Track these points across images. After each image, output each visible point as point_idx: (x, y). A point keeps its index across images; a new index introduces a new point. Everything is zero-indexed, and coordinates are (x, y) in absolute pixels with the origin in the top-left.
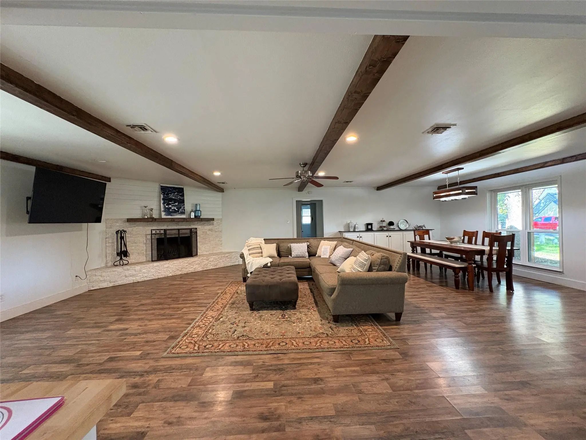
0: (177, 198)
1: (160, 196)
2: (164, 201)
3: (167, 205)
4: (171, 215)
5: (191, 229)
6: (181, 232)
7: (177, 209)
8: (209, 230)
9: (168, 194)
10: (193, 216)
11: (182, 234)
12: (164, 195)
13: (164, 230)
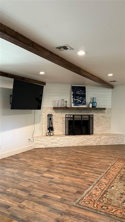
0: (81, 94)
1: (71, 93)
2: (73, 96)
3: (75, 99)
4: (77, 106)
5: (89, 115)
6: (83, 117)
7: (81, 102)
8: (102, 116)
9: (76, 91)
10: (91, 106)
11: (84, 118)
12: (73, 92)
13: (73, 115)
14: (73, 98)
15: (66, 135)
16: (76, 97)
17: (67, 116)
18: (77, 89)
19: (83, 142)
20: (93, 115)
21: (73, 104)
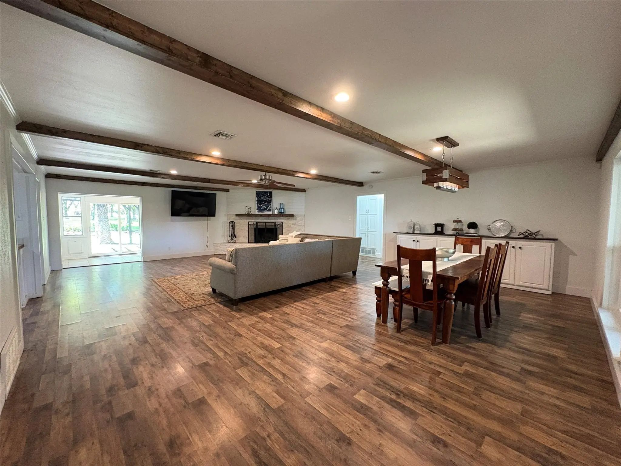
0: (267, 199)
1: (255, 199)
3: (259, 205)
4: (262, 212)
5: (277, 223)
6: (267, 224)
7: (266, 208)
10: (277, 212)
11: (268, 226)
12: (258, 198)
13: (256, 222)
14: (257, 204)
15: (249, 243)
16: (260, 202)
17: (250, 223)
18: (262, 194)
20: (282, 222)
21: (257, 211)
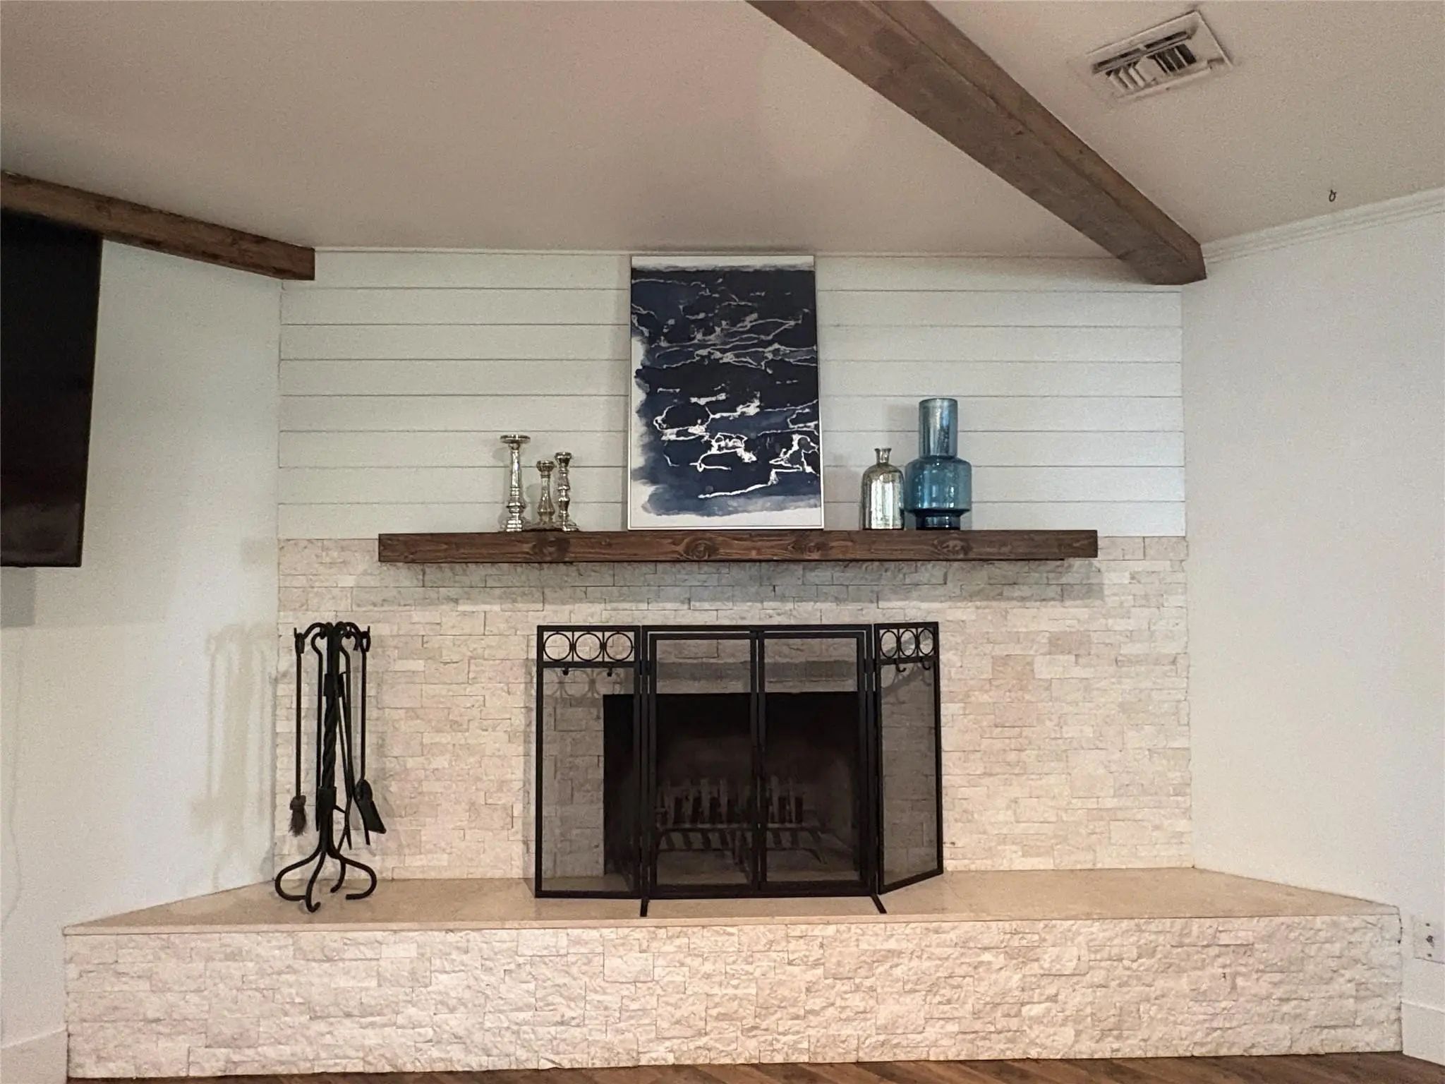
1: (624, 355)
2: (651, 395)
3: (670, 423)
4: (702, 508)
5: (866, 635)
7: (748, 457)
9: (681, 334)
12: (650, 340)
13: (640, 631)
14: (648, 410)
15: (537, 894)
16: (685, 396)
17: (557, 647)
18: (705, 304)
19: (764, 1009)
20: (933, 628)
21: (641, 492)
